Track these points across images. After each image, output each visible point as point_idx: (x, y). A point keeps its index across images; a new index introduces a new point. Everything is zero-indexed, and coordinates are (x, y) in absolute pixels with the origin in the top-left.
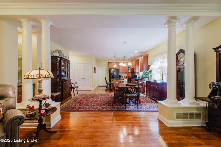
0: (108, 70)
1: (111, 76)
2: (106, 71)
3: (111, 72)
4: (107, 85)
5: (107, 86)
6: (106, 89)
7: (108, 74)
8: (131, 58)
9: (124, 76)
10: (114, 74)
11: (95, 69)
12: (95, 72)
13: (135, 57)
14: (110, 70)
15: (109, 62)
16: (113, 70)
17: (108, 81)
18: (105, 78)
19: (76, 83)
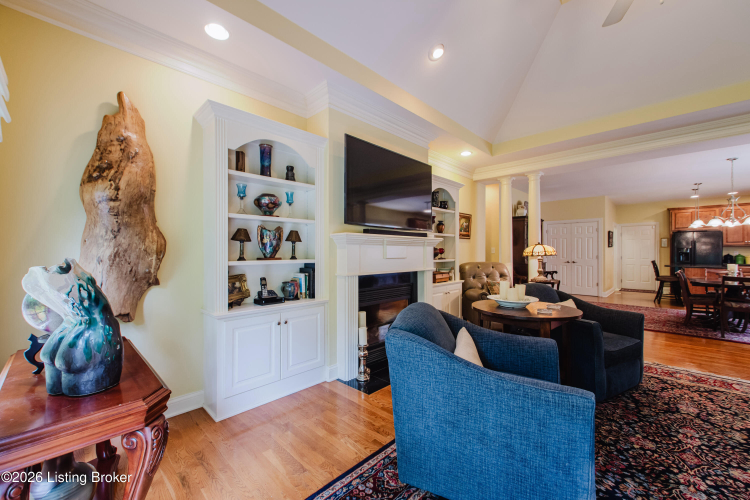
1: (682, 257)
2: (658, 239)
3: (680, 243)
4: (662, 285)
5: (659, 292)
6: (658, 298)
7: (667, 251)
10: (693, 249)
11: (610, 235)
12: (610, 244)
14: (675, 236)
15: (669, 210)
16: (690, 235)
17: (665, 272)
19: (556, 272)
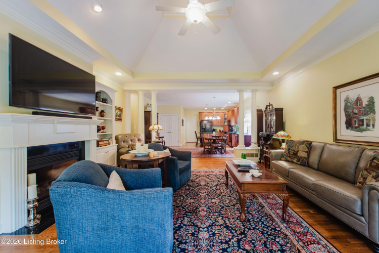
0: (199, 122)
1: (203, 130)
2: (197, 123)
3: (202, 125)
4: (198, 140)
5: (197, 143)
6: (197, 145)
7: (199, 128)
8: (226, 107)
9: (220, 130)
10: (206, 127)
11: (183, 121)
12: (183, 125)
13: (230, 107)
14: (201, 122)
15: (200, 112)
16: (205, 122)
17: (198, 135)
18: (195, 132)
19: (164, 137)
